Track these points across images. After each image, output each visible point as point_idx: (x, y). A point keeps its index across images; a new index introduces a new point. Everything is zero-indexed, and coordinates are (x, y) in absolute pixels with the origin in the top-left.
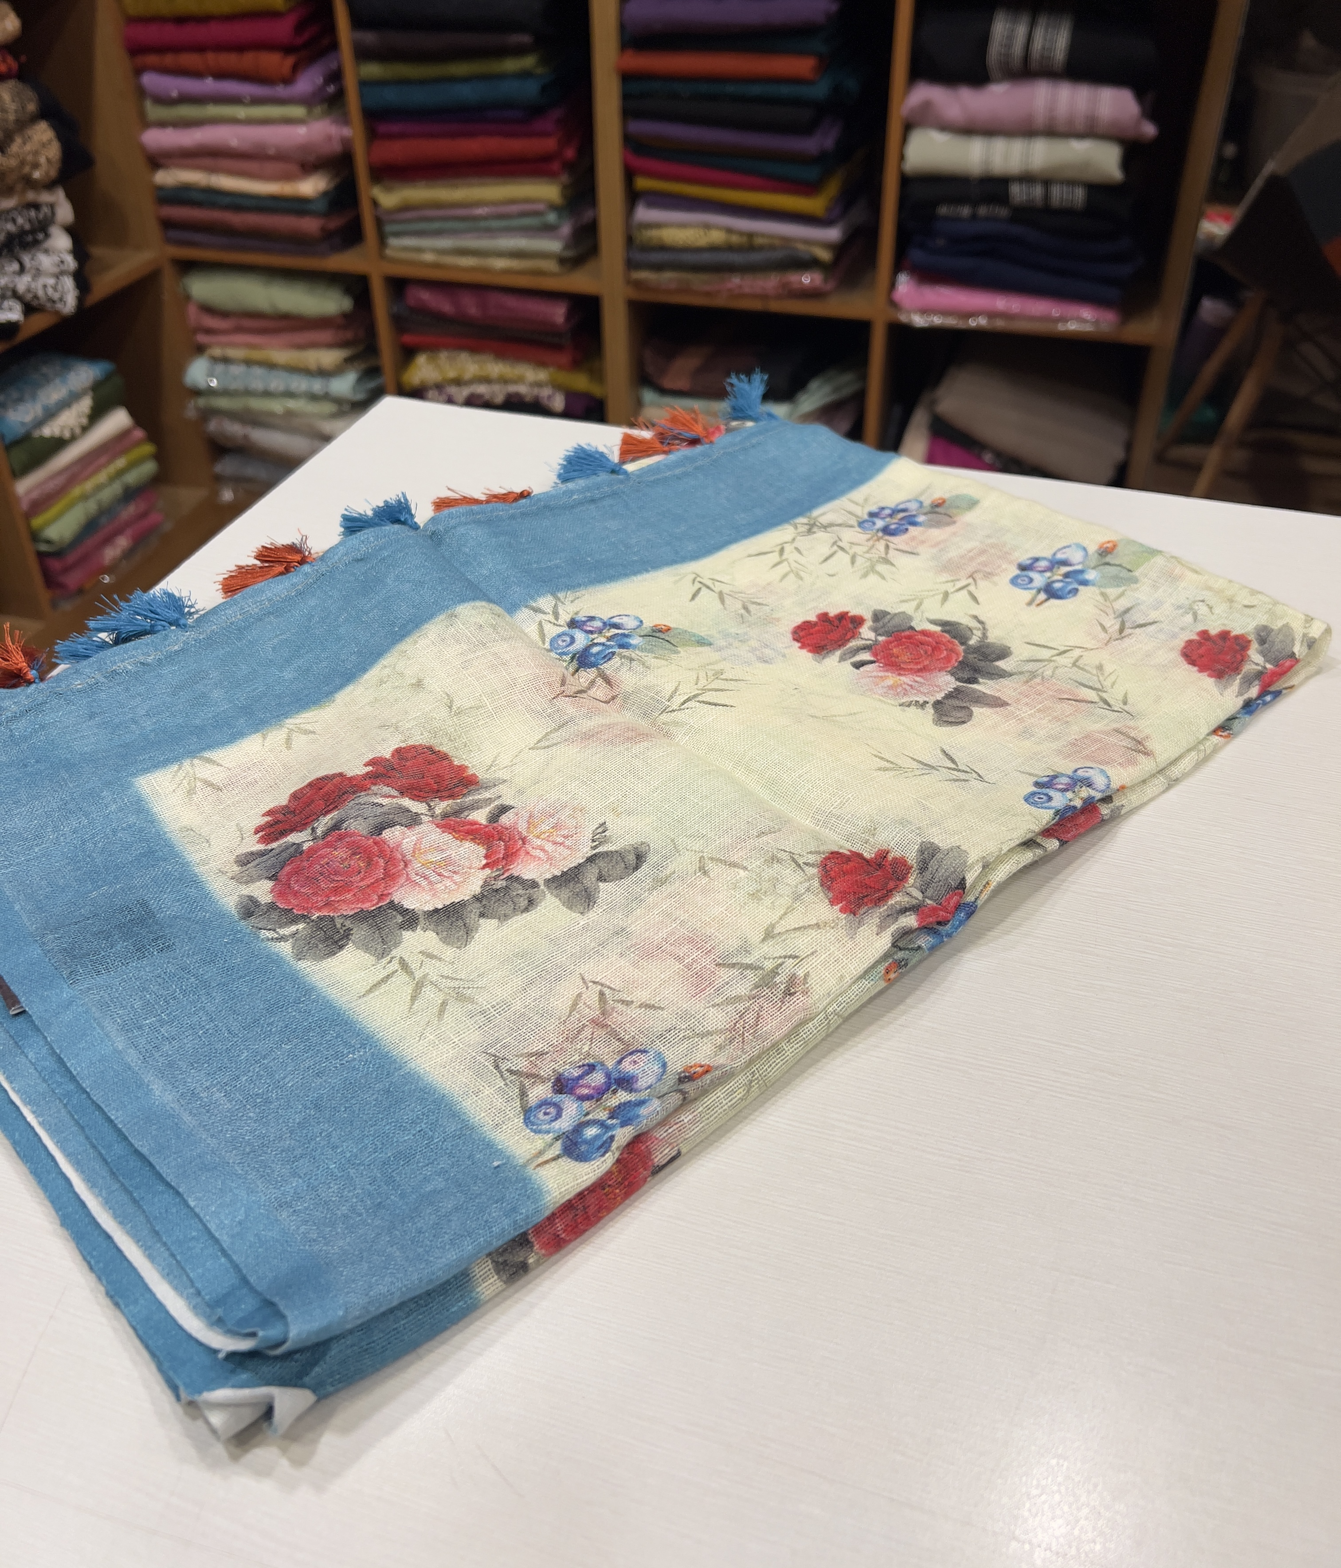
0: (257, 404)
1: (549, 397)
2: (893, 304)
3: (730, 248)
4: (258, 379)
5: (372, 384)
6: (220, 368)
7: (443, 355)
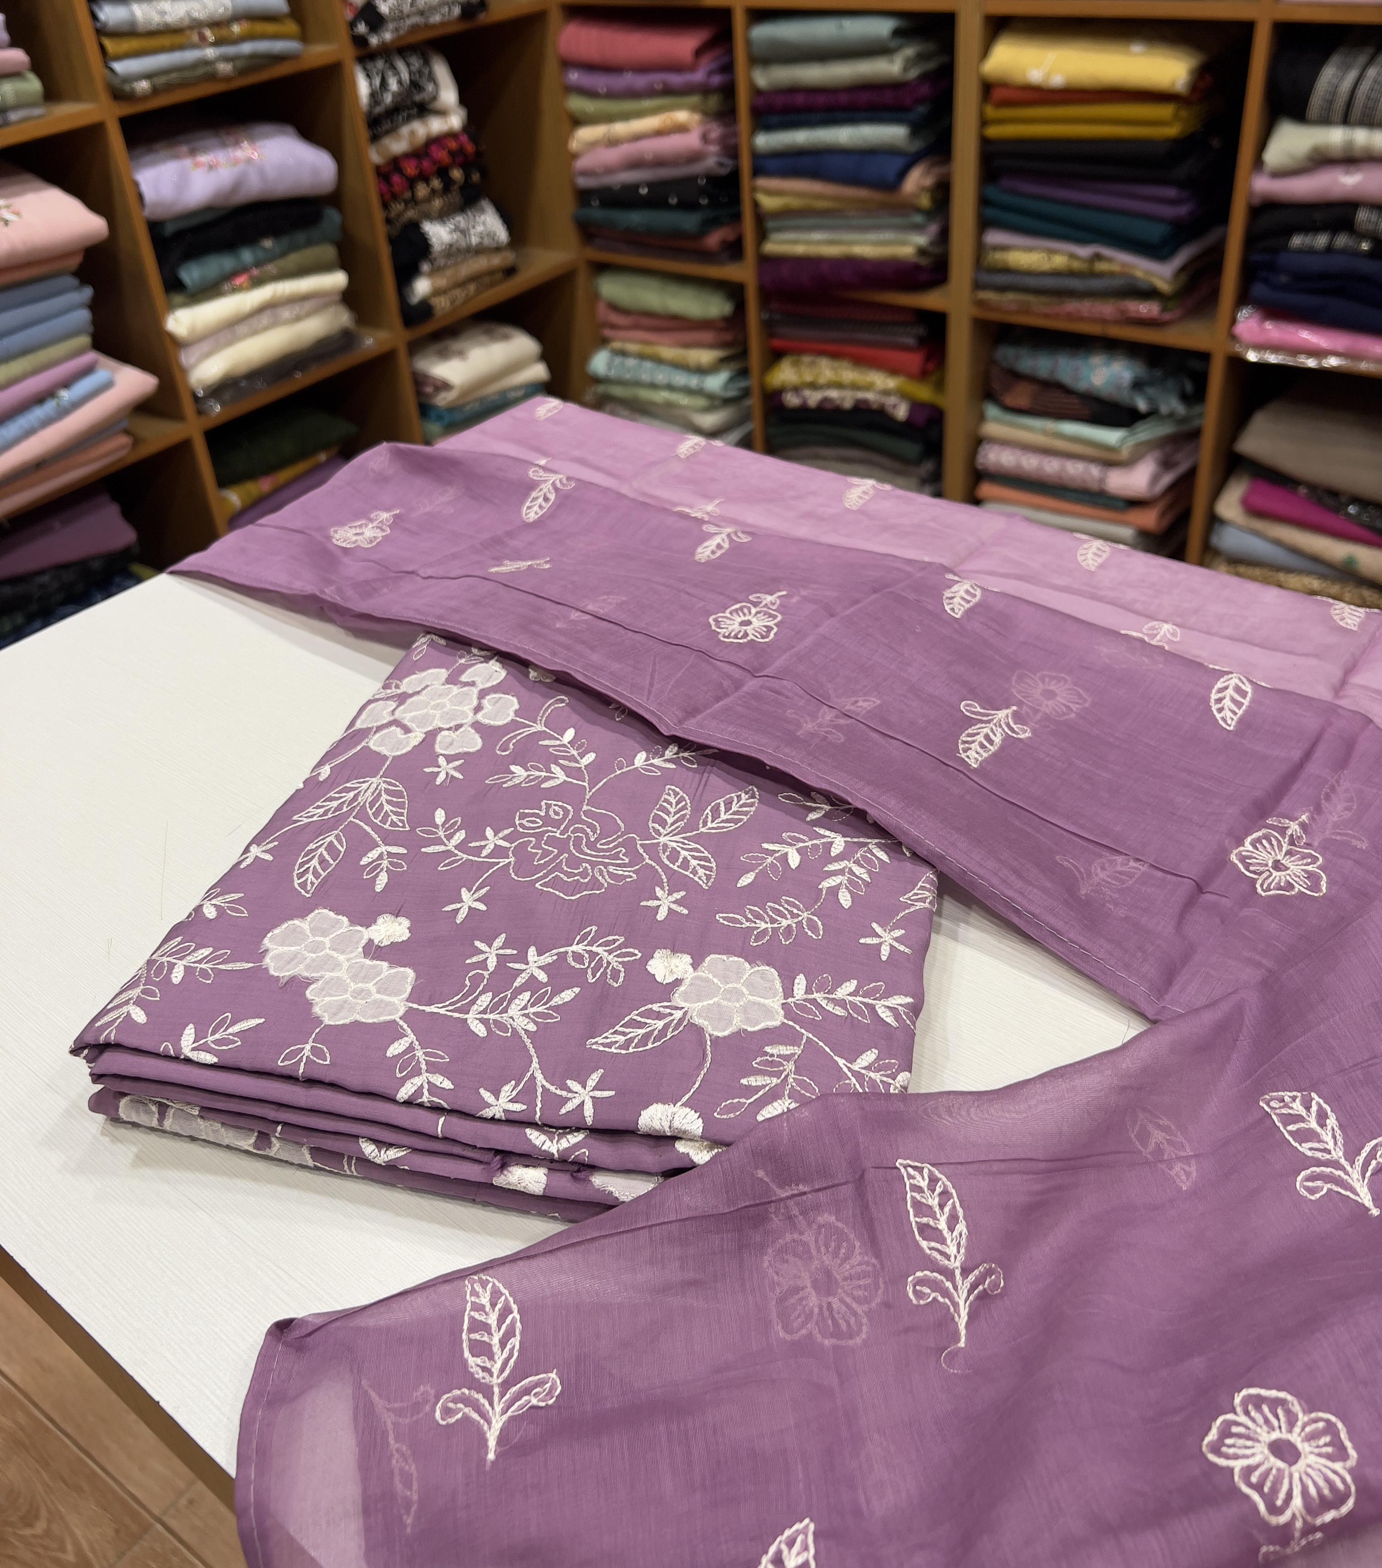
0: (645, 394)
1: (895, 406)
2: (1233, 337)
3: (1071, 273)
4: (648, 372)
5: (743, 384)
6: (618, 360)
7: (806, 359)
